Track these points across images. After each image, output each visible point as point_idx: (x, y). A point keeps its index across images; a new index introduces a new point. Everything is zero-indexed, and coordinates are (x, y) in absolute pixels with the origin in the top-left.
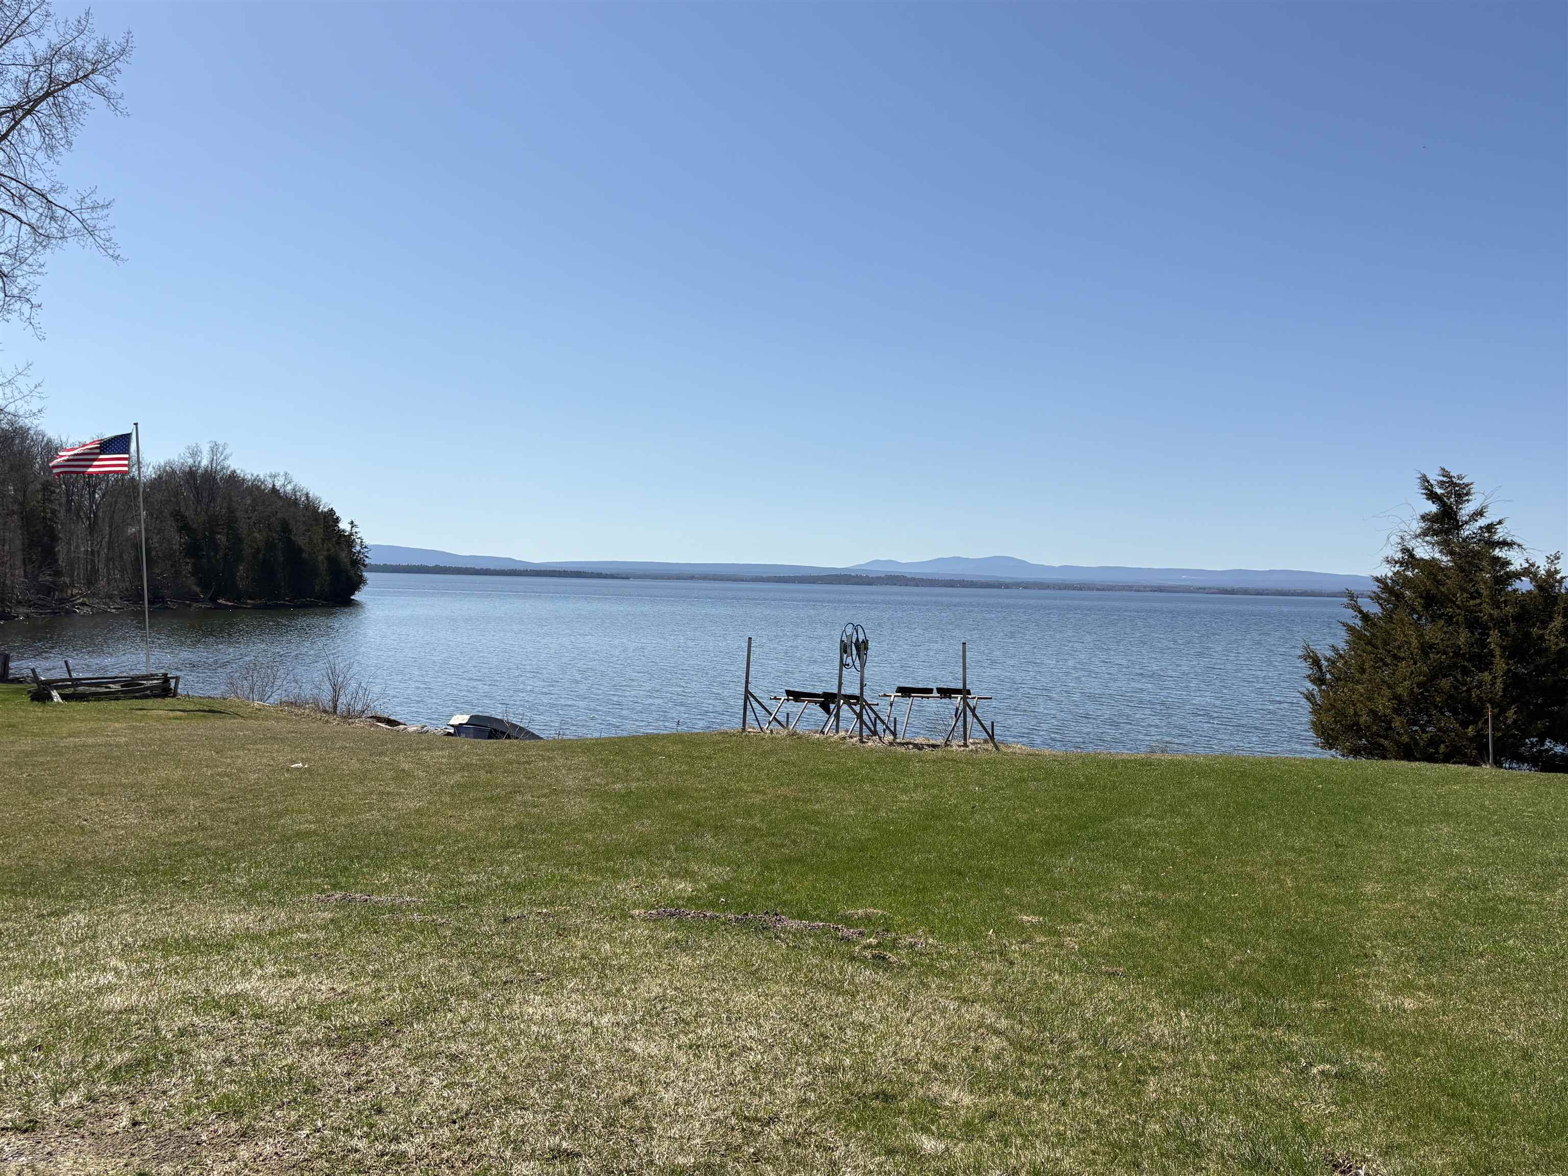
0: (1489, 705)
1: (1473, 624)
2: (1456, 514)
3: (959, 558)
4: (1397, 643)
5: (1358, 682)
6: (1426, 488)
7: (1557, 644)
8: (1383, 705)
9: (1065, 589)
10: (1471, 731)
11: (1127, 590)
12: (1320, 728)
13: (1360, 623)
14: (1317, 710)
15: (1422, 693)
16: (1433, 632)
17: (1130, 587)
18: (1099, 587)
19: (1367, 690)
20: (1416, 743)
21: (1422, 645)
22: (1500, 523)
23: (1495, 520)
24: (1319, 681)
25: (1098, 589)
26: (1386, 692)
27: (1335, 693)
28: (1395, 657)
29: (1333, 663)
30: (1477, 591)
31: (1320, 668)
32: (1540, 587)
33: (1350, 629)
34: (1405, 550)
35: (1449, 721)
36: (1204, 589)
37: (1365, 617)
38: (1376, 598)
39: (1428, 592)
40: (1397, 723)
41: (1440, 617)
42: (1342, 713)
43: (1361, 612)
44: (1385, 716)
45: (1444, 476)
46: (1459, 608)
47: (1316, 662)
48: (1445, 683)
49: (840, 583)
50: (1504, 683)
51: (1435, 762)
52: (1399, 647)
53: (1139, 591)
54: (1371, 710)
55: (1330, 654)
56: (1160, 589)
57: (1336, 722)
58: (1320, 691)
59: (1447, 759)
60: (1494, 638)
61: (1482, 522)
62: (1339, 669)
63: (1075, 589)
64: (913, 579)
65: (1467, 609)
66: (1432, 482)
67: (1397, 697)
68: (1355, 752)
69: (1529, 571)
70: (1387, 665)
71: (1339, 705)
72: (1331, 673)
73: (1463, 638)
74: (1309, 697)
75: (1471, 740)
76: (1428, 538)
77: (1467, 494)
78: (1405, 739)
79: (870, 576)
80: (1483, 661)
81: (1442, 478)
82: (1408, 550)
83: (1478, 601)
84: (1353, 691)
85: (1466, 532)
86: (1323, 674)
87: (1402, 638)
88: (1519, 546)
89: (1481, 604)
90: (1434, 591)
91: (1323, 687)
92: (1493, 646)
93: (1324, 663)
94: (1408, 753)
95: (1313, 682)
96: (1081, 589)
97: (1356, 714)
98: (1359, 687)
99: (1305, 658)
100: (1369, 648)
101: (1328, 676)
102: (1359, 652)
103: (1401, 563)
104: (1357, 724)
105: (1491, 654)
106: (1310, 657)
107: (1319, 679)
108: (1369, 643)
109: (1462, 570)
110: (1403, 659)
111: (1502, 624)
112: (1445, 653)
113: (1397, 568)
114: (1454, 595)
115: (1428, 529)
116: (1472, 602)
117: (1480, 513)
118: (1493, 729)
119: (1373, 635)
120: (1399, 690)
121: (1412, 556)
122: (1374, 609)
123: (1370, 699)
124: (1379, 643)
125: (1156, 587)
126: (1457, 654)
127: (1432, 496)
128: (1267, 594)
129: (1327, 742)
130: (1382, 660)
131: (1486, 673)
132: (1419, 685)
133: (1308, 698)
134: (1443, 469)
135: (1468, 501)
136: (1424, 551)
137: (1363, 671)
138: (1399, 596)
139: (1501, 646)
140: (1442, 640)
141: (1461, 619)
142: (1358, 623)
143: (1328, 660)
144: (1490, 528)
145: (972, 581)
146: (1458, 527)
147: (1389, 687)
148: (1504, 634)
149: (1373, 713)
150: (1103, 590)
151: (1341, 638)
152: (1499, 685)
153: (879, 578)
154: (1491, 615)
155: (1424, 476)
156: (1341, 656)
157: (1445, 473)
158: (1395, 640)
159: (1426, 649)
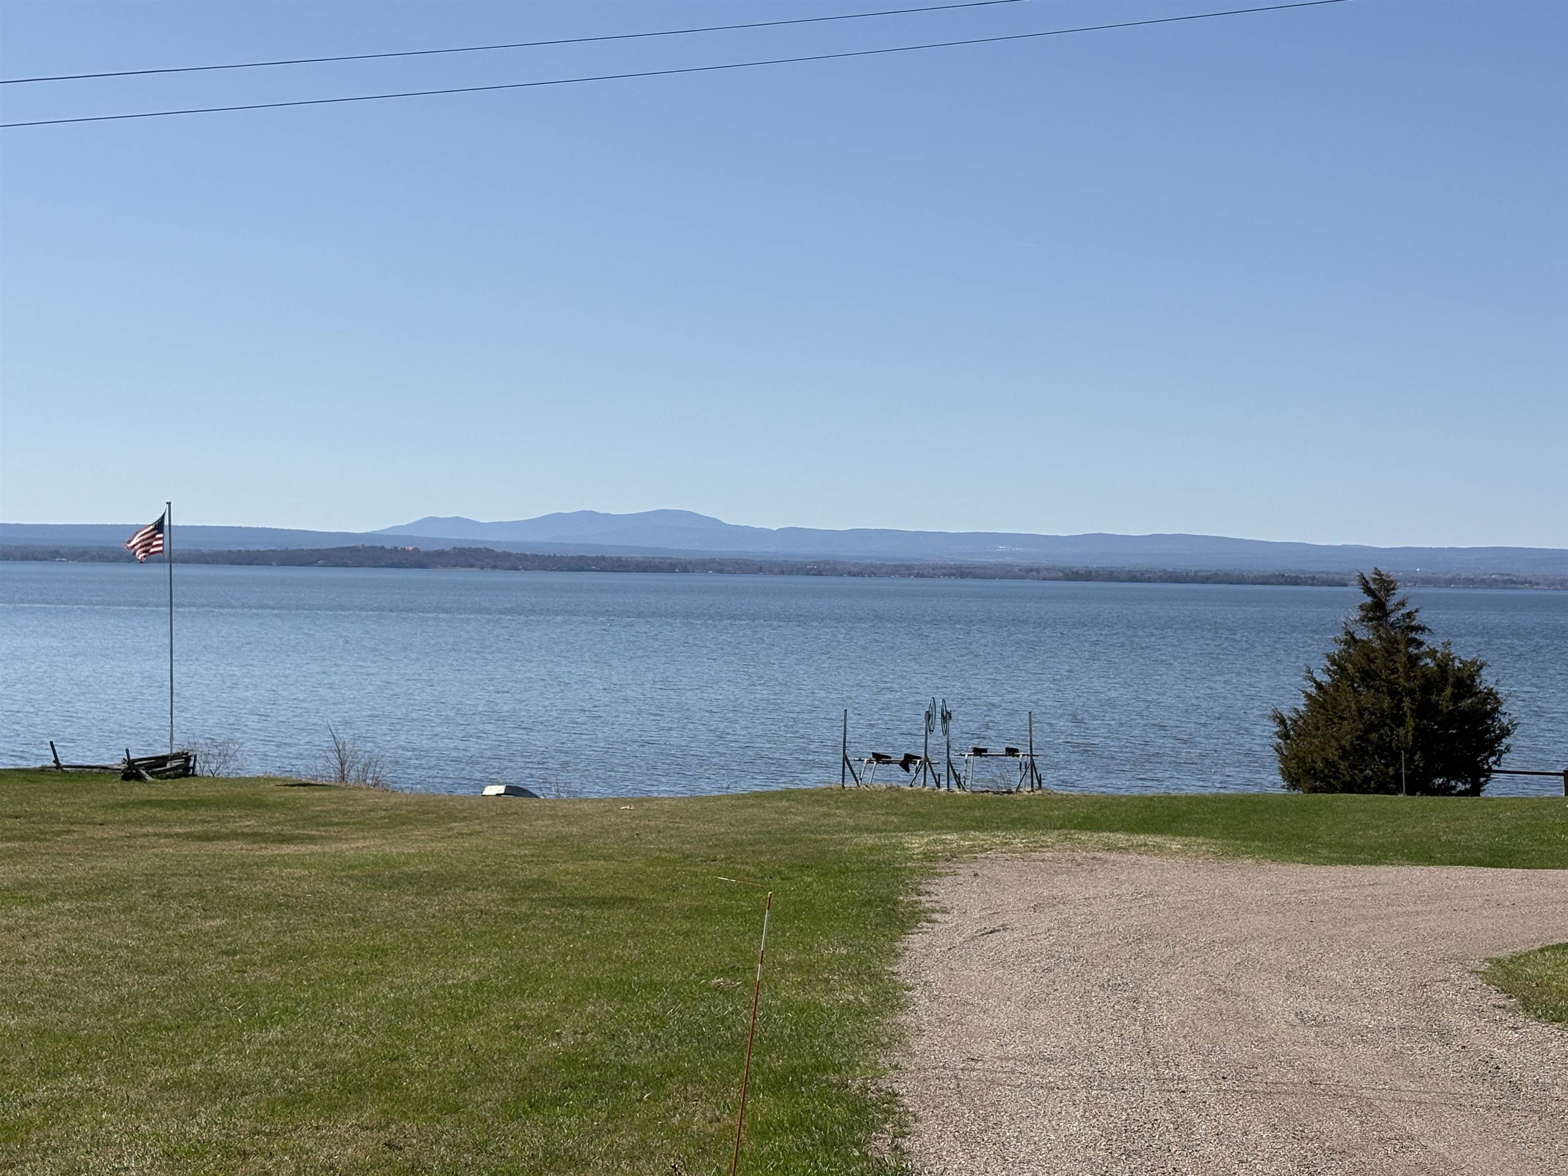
0: (1402, 752)
1: (1393, 693)
2: (1385, 605)
3: (592, 513)
4: (1341, 707)
5: (1314, 737)
6: (1364, 585)
7: (1447, 707)
8: (1332, 753)
9: (790, 573)
10: (1391, 771)
11: (902, 575)
12: (1286, 774)
13: (1314, 690)
14: (1284, 759)
15: (1359, 744)
16: (1367, 698)
17: (908, 568)
18: (853, 569)
19: (1320, 742)
20: (1355, 781)
21: (1359, 708)
22: (1417, 611)
23: (1413, 609)
24: (1285, 736)
25: (850, 574)
26: (1334, 744)
27: (1297, 746)
28: (1341, 718)
29: (1296, 722)
30: (1396, 668)
31: (1286, 727)
32: (1438, 665)
33: (1308, 696)
34: (1348, 633)
35: (1379, 764)
36: (1038, 570)
37: (1319, 686)
38: (1327, 671)
39: (1363, 668)
40: (1343, 765)
41: (1372, 687)
42: (1302, 761)
43: (1316, 682)
44: (1334, 762)
45: (1376, 574)
46: (1384, 681)
47: (1282, 722)
48: (1374, 736)
49: (361, 565)
50: (1413, 735)
51: (1369, 793)
52: (1343, 710)
53: (923, 576)
54: (1324, 758)
55: (1293, 715)
56: (961, 572)
57: (1298, 767)
58: (1286, 743)
59: (1376, 791)
60: (1406, 704)
61: (1404, 611)
62: (1299, 726)
63: (808, 573)
64: (507, 556)
65: (1388, 681)
66: (1367, 579)
67: (1342, 748)
68: (1314, 790)
69: (1432, 653)
70: (1335, 723)
71: (1301, 755)
72: (1294, 730)
73: (1387, 702)
74: (1278, 749)
75: (1392, 777)
76: (1365, 623)
77: (1393, 589)
78: (1348, 778)
79: (422, 549)
80: (1400, 720)
81: (1374, 576)
82: (1350, 633)
83: (1396, 676)
84: (1311, 744)
85: (1392, 619)
86: (1288, 731)
87: (1345, 703)
88: (1429, 630)
89: (1398, 678)
90: (1367, 668)
91: (1288, 741)
92: (1405, 709)
93: (1289, 722)
94: (1349, 788)
95: (1280, 737)
96: (819, 573)
97: (1313, 761)
98: (1315, 740)
99: (1274, 718)
100: (1322, 711)
101: (1292, 733)
102: (1315, 714)
103: (1346, 643)
104: (1314, 769)
105: (1405, 714)
106: (1277, 717)
107: (1285, 735)
108: (1323, 707)
109: (1387, 651)
110: (1346, 719)
111: (1411, 692)
112: (1375, 715)
113: (1342, 647)
114: (1381, 671)
115: (1364, 616)
116: (1392, 677)
117: (1403, 604)
118: (1406, 768)
119: (1325, 700)
120: (1343, 742)
121: (1353, 638)
122: (1325, 679)
123: (1323, 750)
124: (1329, 707)
125: (951, 568)
126: (1382, 715)
127: (1368, 591)
128: (1149, 580)
129: (1292, 785)
130: (1331, 720)
131: (1402, 729)
132: (1358, 738)
133: (1277, 751)
134: (1376, 569)
135: (1394, 594)
136: (1363, 633)
137: (1318, 729)
138: (1343, 669)
139: (1411, 709)
140: (1373, 705)
141: (1384, 689)
142: (1313, 691)
143: (1291, 719)
144: (1409, 615)
145: (619, 559)
146: (1387, 615)
147: (1337, 740)
148: (1413, 699)
149: (1325, 760)
150: (859, 574)
151: (1301, 704)
152: (1410, 736)
153: (441, 554)
154: (1405, 687)
155: (1362, 574)
156: (1301, 716)
157: (1378, 573)
158: (1341, 705)
159: (1361, 711)
